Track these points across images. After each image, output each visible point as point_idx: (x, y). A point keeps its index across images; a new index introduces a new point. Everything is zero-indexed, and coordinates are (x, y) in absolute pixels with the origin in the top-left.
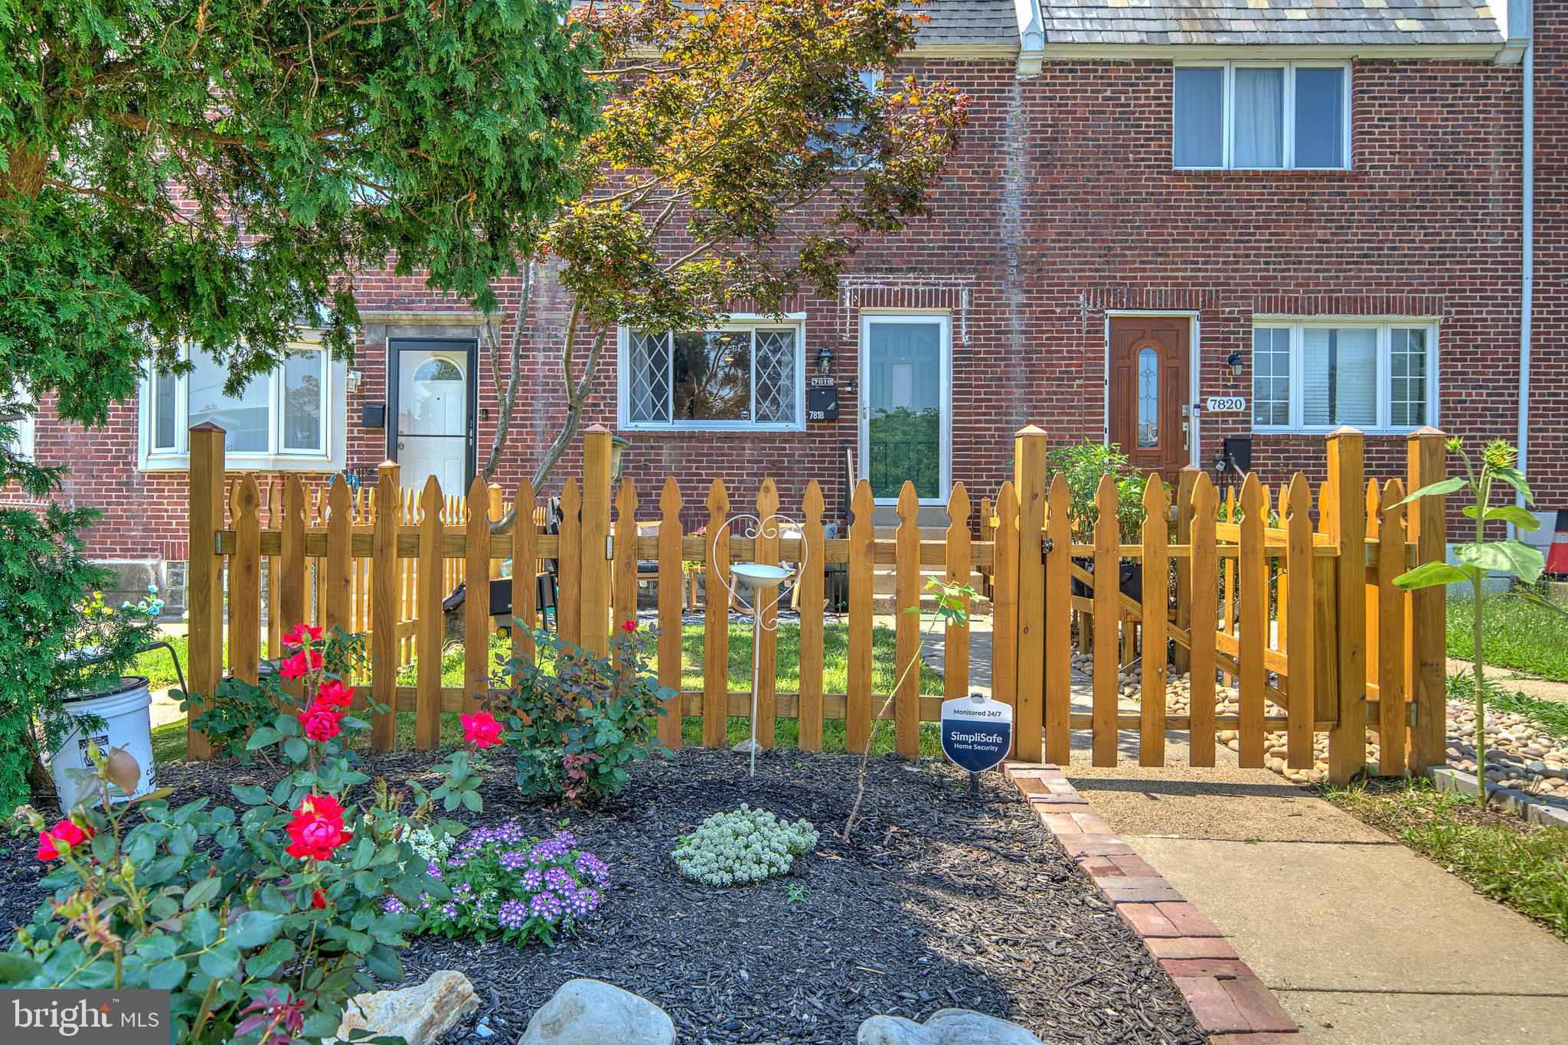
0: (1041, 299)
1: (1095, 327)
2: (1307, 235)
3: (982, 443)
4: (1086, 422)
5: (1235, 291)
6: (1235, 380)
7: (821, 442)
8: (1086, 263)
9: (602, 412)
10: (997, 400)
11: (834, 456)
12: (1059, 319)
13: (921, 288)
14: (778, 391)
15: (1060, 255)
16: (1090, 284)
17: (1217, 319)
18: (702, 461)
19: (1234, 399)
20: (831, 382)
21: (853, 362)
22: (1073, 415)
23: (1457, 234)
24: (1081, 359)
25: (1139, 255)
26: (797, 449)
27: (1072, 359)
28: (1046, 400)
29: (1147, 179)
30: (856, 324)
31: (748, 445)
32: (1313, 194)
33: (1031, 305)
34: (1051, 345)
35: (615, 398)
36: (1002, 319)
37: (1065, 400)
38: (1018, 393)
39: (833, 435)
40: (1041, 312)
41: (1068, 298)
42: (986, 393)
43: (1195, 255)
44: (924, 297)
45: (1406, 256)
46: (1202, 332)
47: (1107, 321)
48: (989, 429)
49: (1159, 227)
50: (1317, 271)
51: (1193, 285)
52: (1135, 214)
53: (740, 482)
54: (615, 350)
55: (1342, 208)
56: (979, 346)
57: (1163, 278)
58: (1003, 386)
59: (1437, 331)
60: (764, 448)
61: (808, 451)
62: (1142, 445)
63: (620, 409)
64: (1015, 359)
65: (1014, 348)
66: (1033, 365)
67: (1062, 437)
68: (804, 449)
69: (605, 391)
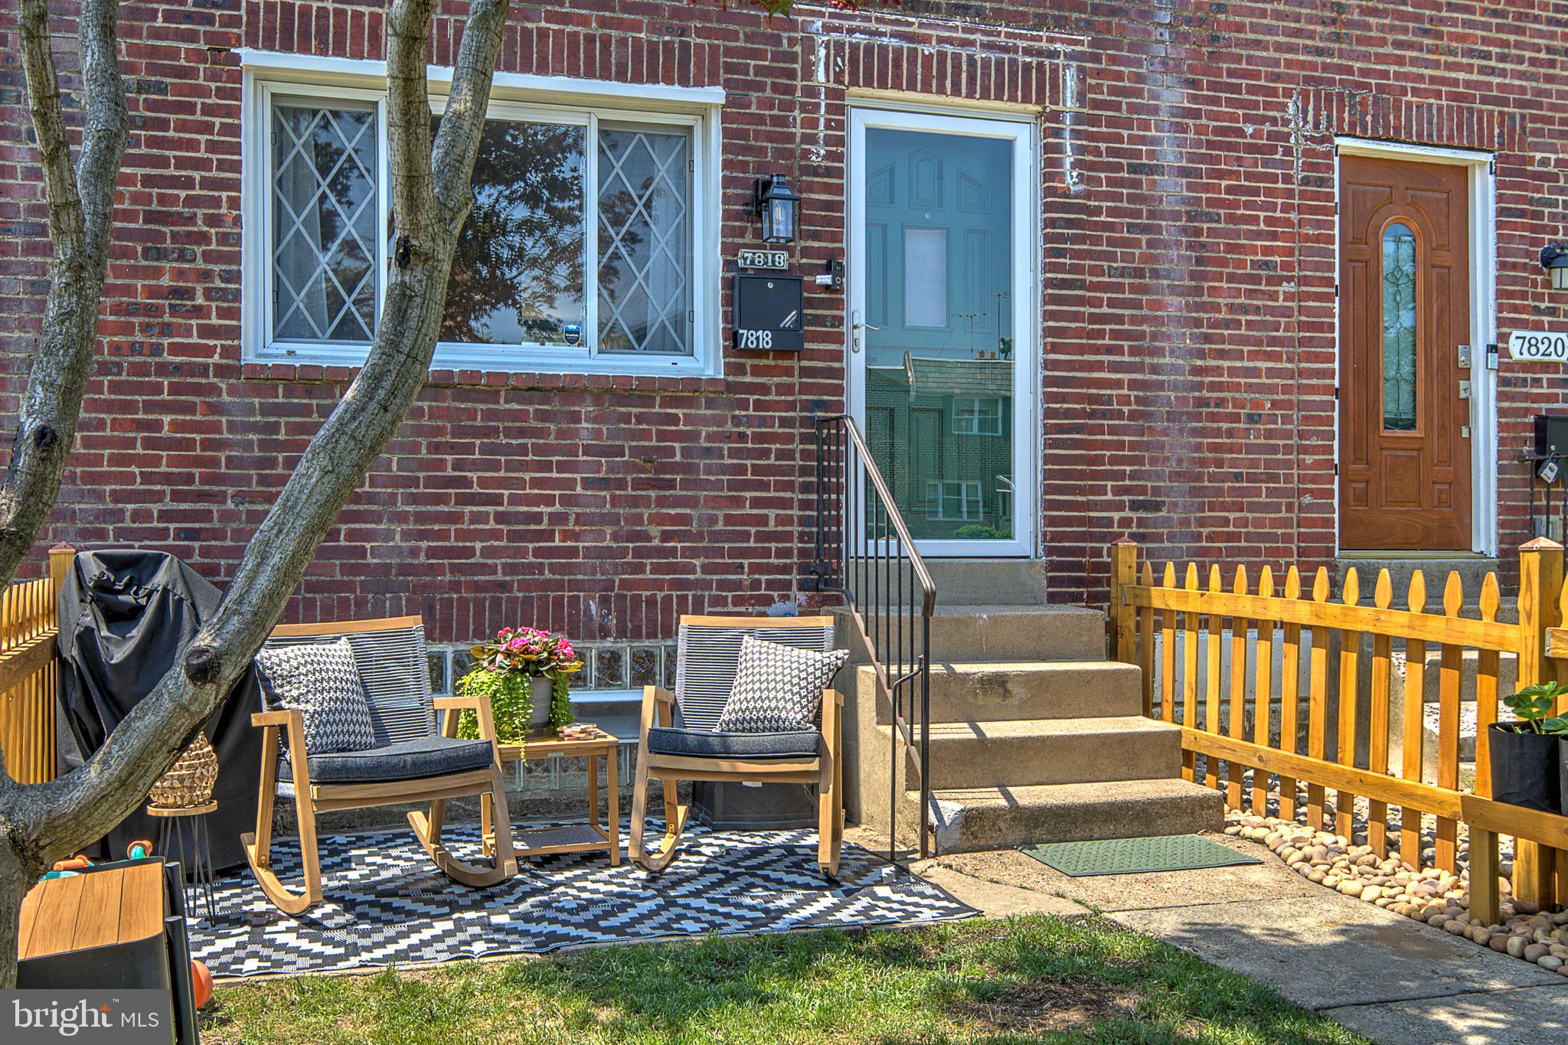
0: (1216, 101)
1: (1317, 165)
3: (1104, 415)
4: (1302, 373)
5: (1550, 120)
6: (1553, 298)
7: (759, 406)
8: (1297, 33)
9: (199, 311)
10: (1134, 320)
11: (790, 438)
12: (1252, 149)
13: (979, 55)
14: (646, 277)
15: (1251, 13)
16: (1308, 80)
17: (1522, 173)
18: (469, 449)
19: (1553, 336)
20: (782, 260)
21: (833, 217)
22: (1277, 357)
24: (1291, 237)
25: (1393, 29)
26: (706, 421)
27: (1274, 236)
28: (1227, 324)
30: (840, 125)
31: (586, 409)
33: (1196, 114)
34: (1235, 205)
35: (236, 277)
36: (1143, 140)
37: (1262, 325)
38: (1174, 305)
39: (788, 389)
40: (1217, 131)
41: (1268, 106)
42: (1112, 303)
43: (1486, 41)
44: (986, 76)
46: (1500, 198)
47: (1336, 160)
48: (1118, 384)
51: (1484, 100)
53: (566, 501)
54: (236, 149)
56: (1099, 196)
57: (1433, 80)
58: (1145, 289)
60: (626, 418)
61: (729, 427)
62: (1393, 423)
63: (247, 306)
64: (1168, 229)
65: (1165, 207)
66: (1203, 246)
67: (1258, 405)
68: (720, 421)
69: (208, 257)
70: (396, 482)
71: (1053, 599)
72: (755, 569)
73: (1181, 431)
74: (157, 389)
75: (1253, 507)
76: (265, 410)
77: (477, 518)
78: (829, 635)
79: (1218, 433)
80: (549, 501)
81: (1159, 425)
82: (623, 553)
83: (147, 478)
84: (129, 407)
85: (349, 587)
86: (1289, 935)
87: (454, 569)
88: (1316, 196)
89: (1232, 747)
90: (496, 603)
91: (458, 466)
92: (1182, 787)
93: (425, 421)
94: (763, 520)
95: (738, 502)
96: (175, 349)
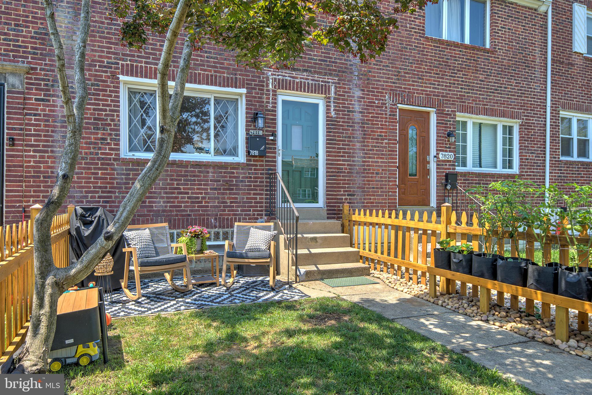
0: (369, 95)
1: (393, 111)
2: (476, 77)
3: (341, 172)
4: (389, 162)
5: (450, 101)
6: (450, 144)
7: (255, 170)
8: (389, 78)
9: (108, 144)
10: (348, 149)
11: (263, 178)
12: (377, 107)
13: (311, 82)
14: (226, 137)
15: (377, 73)
16: (391, 90)
17: (443, 114)
18: (180, 180)
19: (450, 154)
20: (261, 133)
21: (274, 122)
22: (383, 158)
23: (526, 84)
24: (387, 129)
25: (412, 77)
26: (241, 173)
27: (382, 128)
28: (371, 150)
29: (415, 39)
30: (275, 99)
31: (211, 170)
32: (478, 58)
33: (363, 98)
34: (373, 121)
35: (119, 135)
36: (351, 104)
37: (379, 150)
38: (358, 145)
39: (262, 166)
40: (369, 102)
41: (381, 96)
42: (343, 145)
43: (434, 81)
44: (312, 87)
45: (510, 92)
46: (437, 120)
47: (398, 110)
48: (344, 165)
49: (419, 64)
50: (480, 94)
51: (434, 95)
52: (410, 56)
53: (206, 193)
54: (119, 102)
55: (488, 66)
56: (340, 118)
57: (421, 90)
58: (351, 141)
59: (518, 127)
60: (221, 173)
61: (247, 175)
62: (410, 175)
63: (122, 143)
64: (357, 127)
65: (356, 121)
66: (365, 131)
67: (378, 170)
68: (245, 173)
69: (111, 130)
70: (161, 188)
71: (328, 218)
72: (254, 211)
73: (360, 176)
74: (97, 164)
75: (377, 195)
76: (126, 170)
77: (182, 198)
78: (272, 227)
79: (369, 177)
80: (201, 193)
81: (354, 175)
82: (220, 207)
83: (95, 187)
84: (90, 169)
85: (149, 215)
86: (386, 301)
87: (177, 211)
88: (393, 119)
89: (372, 255)
90: (187, 220)
91: (177, 184)
92: (360, 265)
93: (169, 173)
94: (256, 198)
95: (250, 194)
96: (102, 154)
